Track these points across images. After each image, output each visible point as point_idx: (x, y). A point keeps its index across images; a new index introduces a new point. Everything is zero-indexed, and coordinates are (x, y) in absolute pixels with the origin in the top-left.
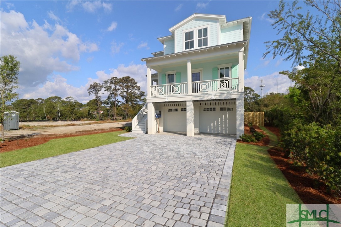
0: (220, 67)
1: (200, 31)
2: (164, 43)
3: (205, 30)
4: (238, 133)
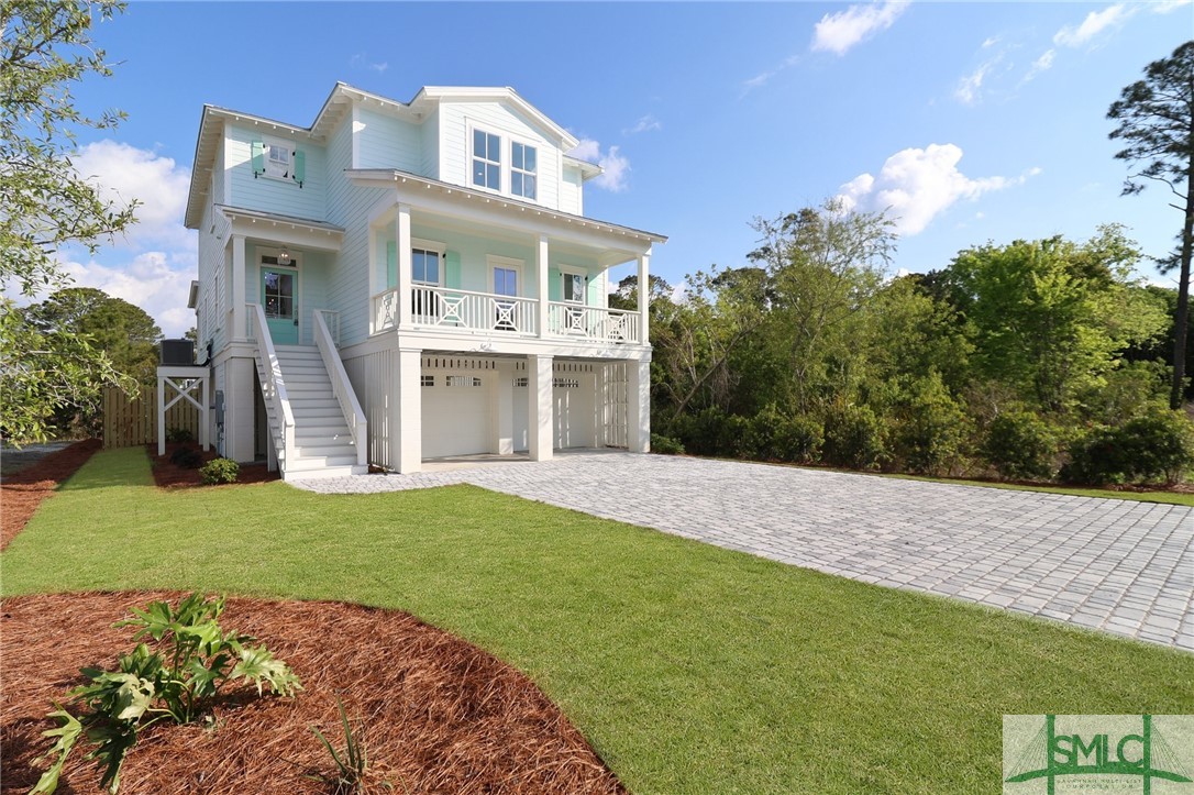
1: (516, 148)
2: (356, 113)
3: (531, 152)
4: (640, 440)
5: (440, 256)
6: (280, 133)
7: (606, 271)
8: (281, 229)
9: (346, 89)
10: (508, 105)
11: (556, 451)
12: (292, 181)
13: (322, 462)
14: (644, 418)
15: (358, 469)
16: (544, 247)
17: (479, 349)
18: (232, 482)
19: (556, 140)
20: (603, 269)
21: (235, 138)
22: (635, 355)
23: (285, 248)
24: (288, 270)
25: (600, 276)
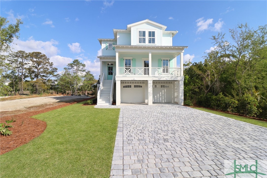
0: (163, 59)
1: (150, 33)
2: (118, 34)
3: (154, 33)
4: (180, 101)
5: (131, 60)
6: (110, 41)
7: (176, 58)
8: (110, 59)
9: (115, 30)
10: (148, 23)
11: (153, 103)
12: (113, 49)
13: (104, 102)
14: (182, 96)
15: (110, 104)
16: (150, 55)
17: (133, 80)
18: (91, 105)
19: (161, 28)
20: (175, 57)
21: (103, 43)
22: (179, 79)
23: (110, 62)
24: (111, 66)
25: (174, 59)
